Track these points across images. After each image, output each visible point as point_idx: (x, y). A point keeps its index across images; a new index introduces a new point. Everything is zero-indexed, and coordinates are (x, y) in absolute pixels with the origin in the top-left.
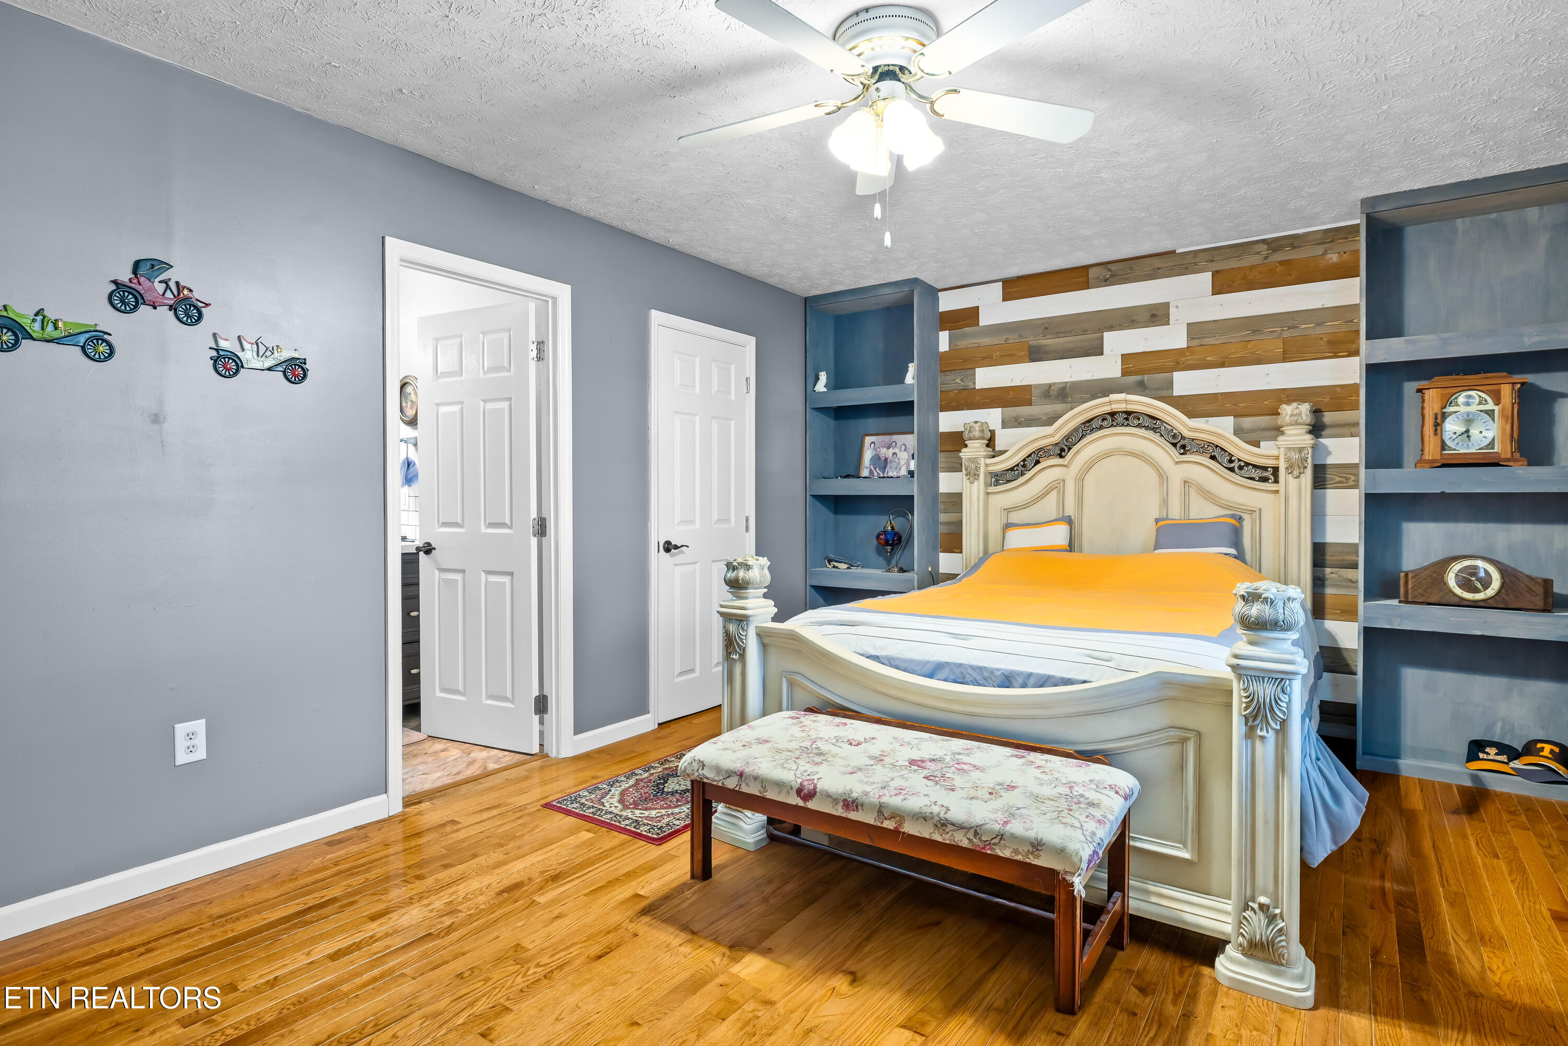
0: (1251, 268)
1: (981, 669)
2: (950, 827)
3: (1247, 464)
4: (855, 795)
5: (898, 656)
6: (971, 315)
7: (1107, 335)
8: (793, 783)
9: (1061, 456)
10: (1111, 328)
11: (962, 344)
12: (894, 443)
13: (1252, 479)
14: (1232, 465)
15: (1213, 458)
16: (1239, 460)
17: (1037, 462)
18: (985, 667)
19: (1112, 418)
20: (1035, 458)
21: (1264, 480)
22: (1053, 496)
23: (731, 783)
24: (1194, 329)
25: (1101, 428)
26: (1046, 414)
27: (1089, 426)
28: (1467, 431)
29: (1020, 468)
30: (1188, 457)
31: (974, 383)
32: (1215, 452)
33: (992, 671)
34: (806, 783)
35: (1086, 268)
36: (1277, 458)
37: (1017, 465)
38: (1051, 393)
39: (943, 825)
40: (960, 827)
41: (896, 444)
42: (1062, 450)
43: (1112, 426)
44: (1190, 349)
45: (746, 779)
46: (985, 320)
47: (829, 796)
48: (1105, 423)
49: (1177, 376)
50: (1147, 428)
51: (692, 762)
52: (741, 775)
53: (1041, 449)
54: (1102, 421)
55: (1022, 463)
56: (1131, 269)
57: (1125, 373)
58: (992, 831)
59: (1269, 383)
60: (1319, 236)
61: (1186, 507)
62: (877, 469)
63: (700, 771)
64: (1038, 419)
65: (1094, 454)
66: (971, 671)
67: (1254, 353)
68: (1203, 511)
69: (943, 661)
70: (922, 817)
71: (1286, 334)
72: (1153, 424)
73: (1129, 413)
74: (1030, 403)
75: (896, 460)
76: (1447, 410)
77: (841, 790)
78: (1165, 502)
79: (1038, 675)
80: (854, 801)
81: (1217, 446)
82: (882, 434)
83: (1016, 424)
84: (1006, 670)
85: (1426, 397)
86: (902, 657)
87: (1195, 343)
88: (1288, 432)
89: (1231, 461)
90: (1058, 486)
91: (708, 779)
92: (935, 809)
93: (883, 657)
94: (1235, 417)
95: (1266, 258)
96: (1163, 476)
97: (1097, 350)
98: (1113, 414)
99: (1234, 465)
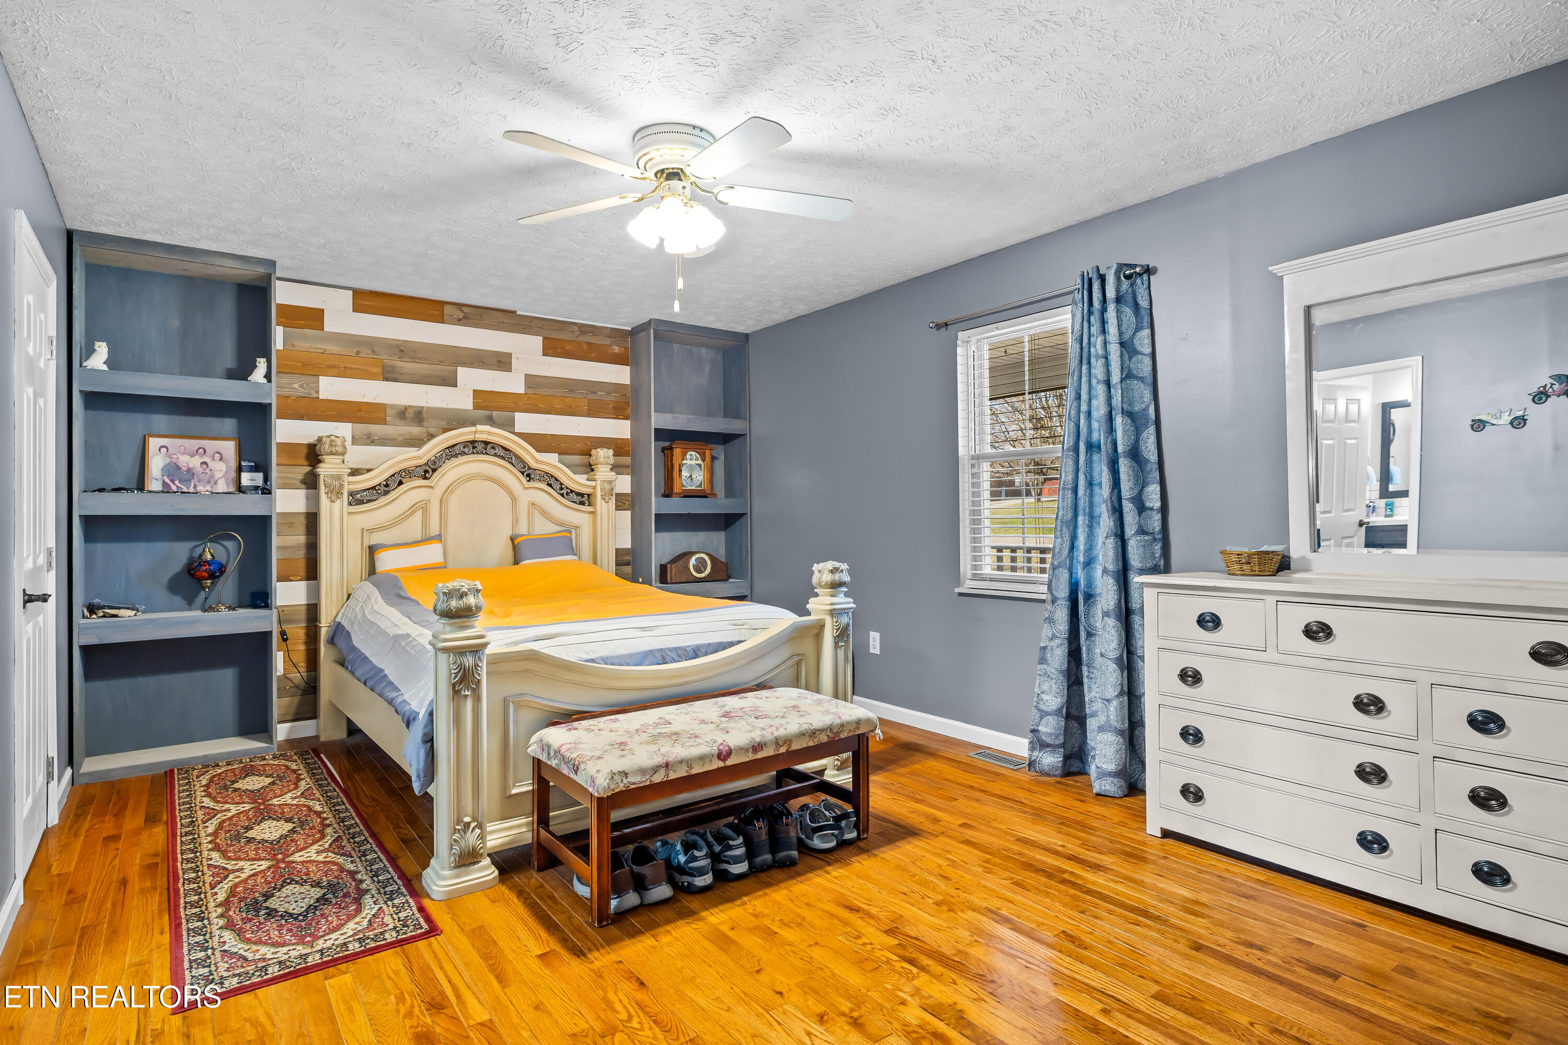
0: (569, 342)
1: (676, 649)
2: (817, 733)
3: (572, 491)
4: (758, 740)
5: (611, 654)
6: (314, 317)
7: (459, 368)
8: (713, 751)
9: (425, 478)
10: (464, 364)
11: (301, 345)
12: (201, 450)
13: (575, 502)
14: (562, 492)
15: (550, 485)
16: (567, 488)
17: (401, 483)
18: (679, 647)
19: (473, 446)
20: (397, 480)
21: (582, 503)
22: (419, 515)
23: (658, 778)
24: (531, 381)
25: (463, 454)
26: (401, 435)
27: (452, 452)
28: (691, 476)
29: (383, 488)
30: (532, 484)
31: (317, 392)
32: (551, 481)
33: (684, 649)
34: (721, 747)
35: (442, 304)
36: (594, 488)
37: (380, 485)
38: (407, 415)
39: (814, 733)
40: (821, 730)
41: (205, 451)
42: (426, 472)
43: (473, 453)
44: (527, 396)
45: (672, 767)
46: (331, 325)
47: (741, 749)
48: (466, 450)
49: (518, 416)
50: (500, 457)
51: (613, 777)
52: (667, 765)
53: (404, 470)
54: (464, 447)
55: (385, 483)
56: (481, 316)
57: (476, 407)
58: (838, 725)
59: (579, 431)
60: (608, 331)
61: (530, 523)
62: (177, 482)
63: (625, 781)
64: (393, 439)
65: (457, 478)
66: (668, 653)
67: (570, 406)
68: (543, 528)
69: (647, 649)
70: (802, 735)
71: (591, 397)
72: (506, 454)
73: (486, 443)
74: (384, 422)
75: (207, 471)
76: (683, 462)
77: (747, 742)
78: (515, 521)
79: (714, 643)
80: (759, 744)
81: (552, 476)
82: (180, 437)
83: (369, 441)
84: (694, 645)
85: (674, 453)
86: (614, 654)
87: (530, 391)
88: (601, 469)
89: (561, 489)
90: (423, 507)
91: (634, 784)
92: (806, 726)
93: (597, 659)
94: (559, 454)
95: (578, 337)
96: (514, 499)
97: (451, 382)
98: (473, 442)
99: (566, 492)
